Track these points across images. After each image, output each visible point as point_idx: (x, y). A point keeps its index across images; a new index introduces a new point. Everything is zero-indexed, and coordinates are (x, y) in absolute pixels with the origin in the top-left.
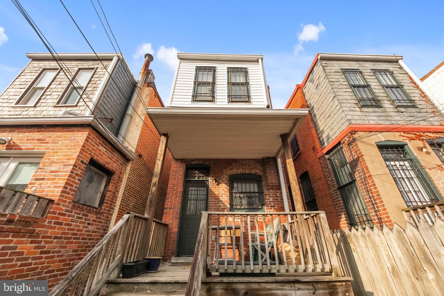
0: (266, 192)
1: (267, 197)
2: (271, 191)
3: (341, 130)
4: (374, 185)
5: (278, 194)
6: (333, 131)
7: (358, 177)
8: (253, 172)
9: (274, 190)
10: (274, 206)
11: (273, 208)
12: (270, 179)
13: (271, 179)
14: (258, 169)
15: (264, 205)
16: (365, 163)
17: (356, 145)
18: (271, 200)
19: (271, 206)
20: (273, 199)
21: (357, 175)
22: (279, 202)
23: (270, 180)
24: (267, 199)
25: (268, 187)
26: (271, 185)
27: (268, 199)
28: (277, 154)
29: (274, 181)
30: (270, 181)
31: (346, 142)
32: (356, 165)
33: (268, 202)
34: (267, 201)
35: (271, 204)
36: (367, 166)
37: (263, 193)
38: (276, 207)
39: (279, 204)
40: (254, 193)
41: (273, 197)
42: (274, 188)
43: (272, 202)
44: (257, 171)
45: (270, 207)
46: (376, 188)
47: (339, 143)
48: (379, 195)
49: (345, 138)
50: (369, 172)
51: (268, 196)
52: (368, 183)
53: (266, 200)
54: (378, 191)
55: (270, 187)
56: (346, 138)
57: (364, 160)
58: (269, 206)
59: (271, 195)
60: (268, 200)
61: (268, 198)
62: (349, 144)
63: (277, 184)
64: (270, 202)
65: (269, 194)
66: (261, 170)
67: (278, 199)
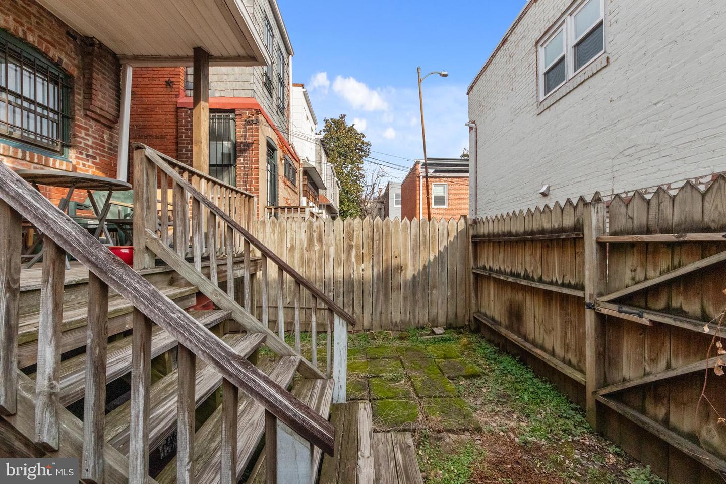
0: (80, 120)
1: (80, 132)
2: (92, 123)
3: (236, 94)
4: (258, 179)
5: (105, 136)
6: (222, 86)
7: (241, 164)
8: (53, 53)
9: (98, 124)
10: (95, 158)
11: (90, 160)
12: (100, 97)
13: (102, 100)
14: (66, 54)
15: (69, 146)
16: (258, 153)
17: (257, 128)
18: (90, 143)
19: (87, 156)
20: (93, 142)
21: (240, 160)
22: (104, 152)
23: (100, 101)
24: (80, 137)
25: (89, 113)
26: (98, 111)
27: (82, 138)
28: (136, 58)
29: (106, 108)
30: (99, 104)
31: (244, 116)
32: (245, 150)
33: (82, 145)
34: (80, 143)
35: (88, 151)
36: (258, 157)
37: (73, 119)
38: (98, 161)
39: (104, 156)
40: (45, 108)
41: (95, 138)
42: (102, 120)
43: (92, 147)
44: (65, 60)
45: (84, 156)
46: (258, 182)
47: (233, 111)
48: (258, 189)
49: (244, 111)
50: (258, 164)
51: (83, 131)
52: (251, 175)
53: (78, 139)
54: (258, 186)
55: (93, 116)
56: (247, 112)
57: (258, 150)
58: (84, 153)
59: (90, 133)
60: (83, 141)
61: (83, 135)
62: (248, 122)
63: (111, 118)
64: (86, 145)
65: (88, 130)
66: (76, 62)
67: (104, 147)
